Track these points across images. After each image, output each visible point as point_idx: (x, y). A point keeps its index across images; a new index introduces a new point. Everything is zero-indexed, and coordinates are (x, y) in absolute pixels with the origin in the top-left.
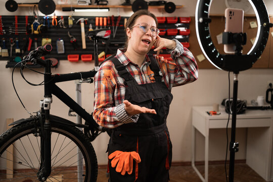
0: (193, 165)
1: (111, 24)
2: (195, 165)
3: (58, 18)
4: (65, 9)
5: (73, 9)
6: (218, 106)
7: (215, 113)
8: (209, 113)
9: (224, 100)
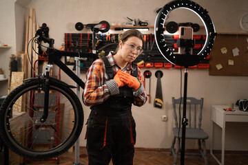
0: (211, 153)
1: (149, 40)
2: (213, 153)
3: (111, 35)
4: (117, 29)
5: (122, 29)
6: (233, 105)
7: (230, 110)
8: (225, 110)
9: (238, 101)
